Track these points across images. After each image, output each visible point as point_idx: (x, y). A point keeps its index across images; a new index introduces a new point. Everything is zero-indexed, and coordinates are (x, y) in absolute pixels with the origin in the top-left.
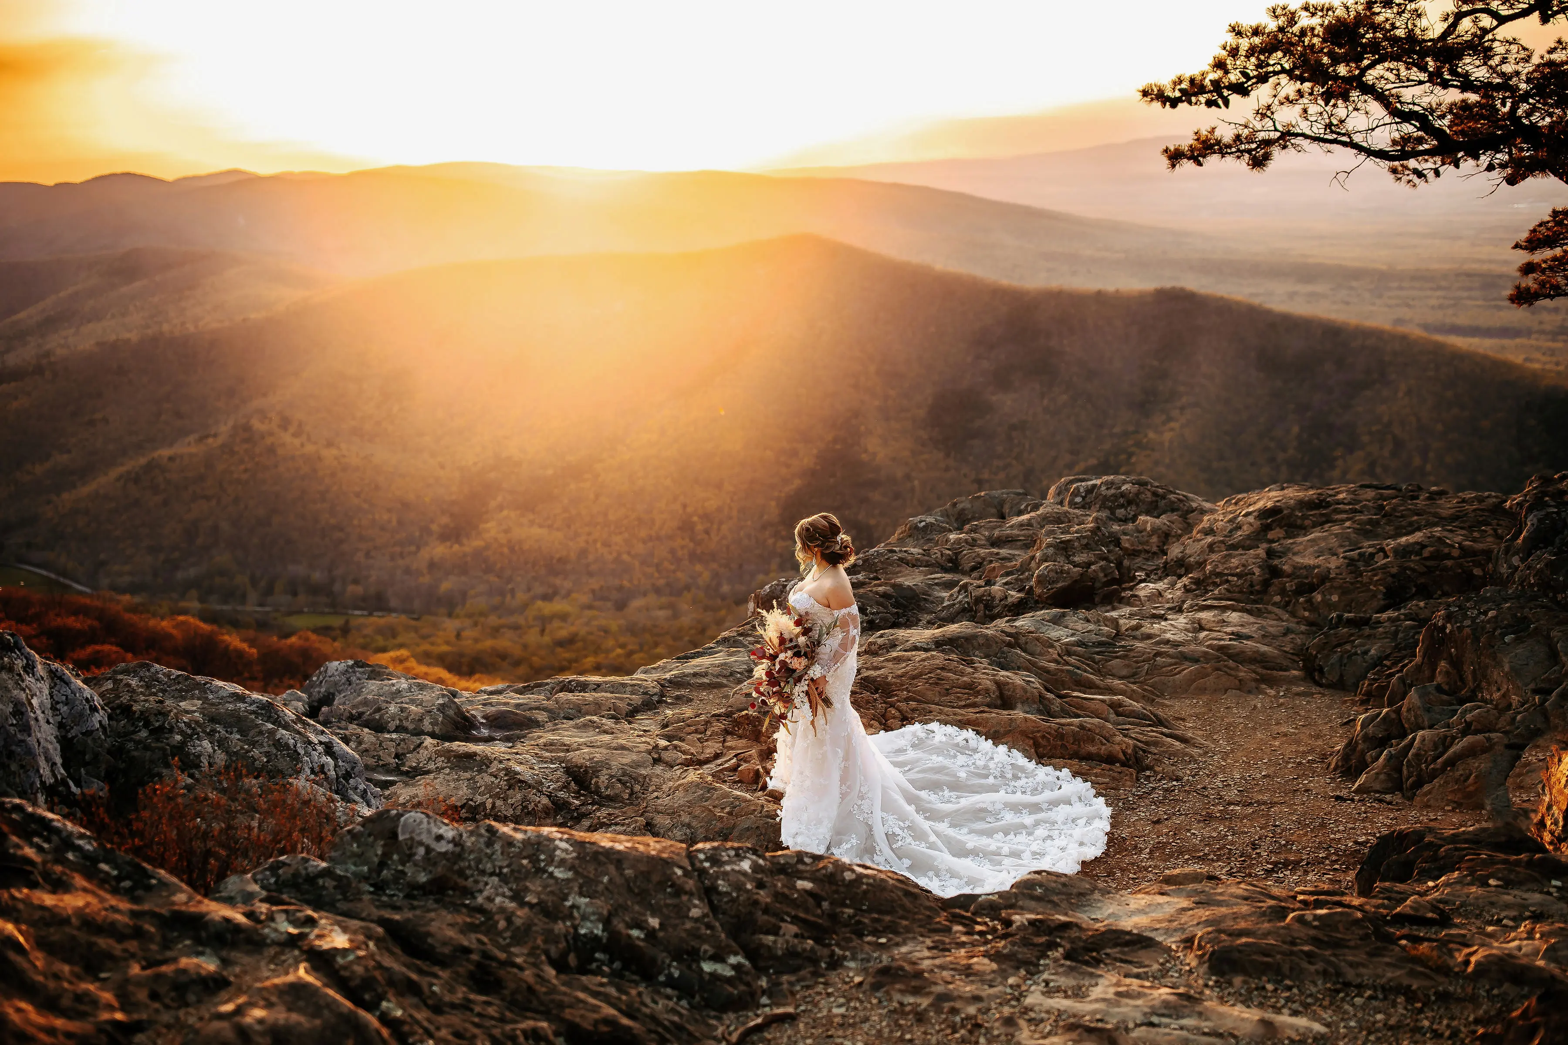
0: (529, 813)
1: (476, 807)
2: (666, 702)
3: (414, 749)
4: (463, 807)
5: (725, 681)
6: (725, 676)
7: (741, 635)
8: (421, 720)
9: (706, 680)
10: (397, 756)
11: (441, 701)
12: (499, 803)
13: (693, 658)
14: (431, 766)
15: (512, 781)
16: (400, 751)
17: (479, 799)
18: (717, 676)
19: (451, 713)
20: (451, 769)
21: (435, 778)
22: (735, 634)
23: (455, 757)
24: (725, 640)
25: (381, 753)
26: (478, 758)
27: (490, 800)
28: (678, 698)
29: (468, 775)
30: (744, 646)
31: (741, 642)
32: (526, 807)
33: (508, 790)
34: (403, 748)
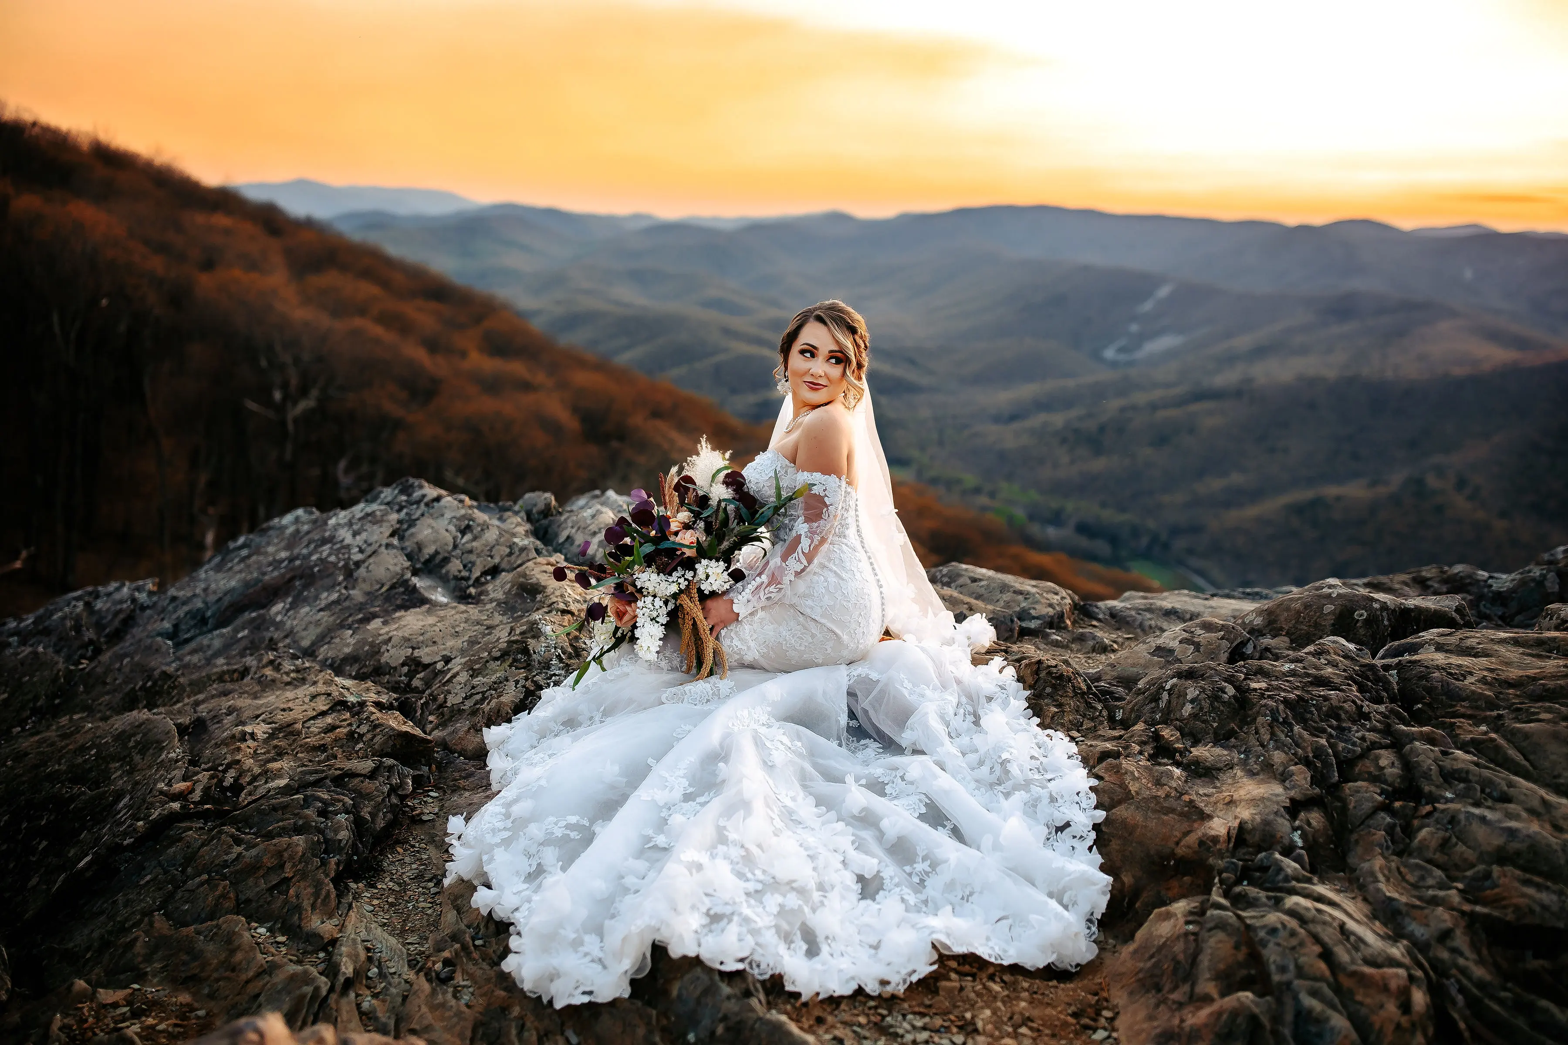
1: (437, 674)
3: (518, 567)
4: (426, 666)
10: (495, 571)
12: (463, 677)
15: (516, 647)
16: (504, 565)
17: (456, 662)
21: (464, 612)
27: (457, 669)
28: (1081, 638)
29: (497, 620)
33: (496, 659)
34: (509, 562)
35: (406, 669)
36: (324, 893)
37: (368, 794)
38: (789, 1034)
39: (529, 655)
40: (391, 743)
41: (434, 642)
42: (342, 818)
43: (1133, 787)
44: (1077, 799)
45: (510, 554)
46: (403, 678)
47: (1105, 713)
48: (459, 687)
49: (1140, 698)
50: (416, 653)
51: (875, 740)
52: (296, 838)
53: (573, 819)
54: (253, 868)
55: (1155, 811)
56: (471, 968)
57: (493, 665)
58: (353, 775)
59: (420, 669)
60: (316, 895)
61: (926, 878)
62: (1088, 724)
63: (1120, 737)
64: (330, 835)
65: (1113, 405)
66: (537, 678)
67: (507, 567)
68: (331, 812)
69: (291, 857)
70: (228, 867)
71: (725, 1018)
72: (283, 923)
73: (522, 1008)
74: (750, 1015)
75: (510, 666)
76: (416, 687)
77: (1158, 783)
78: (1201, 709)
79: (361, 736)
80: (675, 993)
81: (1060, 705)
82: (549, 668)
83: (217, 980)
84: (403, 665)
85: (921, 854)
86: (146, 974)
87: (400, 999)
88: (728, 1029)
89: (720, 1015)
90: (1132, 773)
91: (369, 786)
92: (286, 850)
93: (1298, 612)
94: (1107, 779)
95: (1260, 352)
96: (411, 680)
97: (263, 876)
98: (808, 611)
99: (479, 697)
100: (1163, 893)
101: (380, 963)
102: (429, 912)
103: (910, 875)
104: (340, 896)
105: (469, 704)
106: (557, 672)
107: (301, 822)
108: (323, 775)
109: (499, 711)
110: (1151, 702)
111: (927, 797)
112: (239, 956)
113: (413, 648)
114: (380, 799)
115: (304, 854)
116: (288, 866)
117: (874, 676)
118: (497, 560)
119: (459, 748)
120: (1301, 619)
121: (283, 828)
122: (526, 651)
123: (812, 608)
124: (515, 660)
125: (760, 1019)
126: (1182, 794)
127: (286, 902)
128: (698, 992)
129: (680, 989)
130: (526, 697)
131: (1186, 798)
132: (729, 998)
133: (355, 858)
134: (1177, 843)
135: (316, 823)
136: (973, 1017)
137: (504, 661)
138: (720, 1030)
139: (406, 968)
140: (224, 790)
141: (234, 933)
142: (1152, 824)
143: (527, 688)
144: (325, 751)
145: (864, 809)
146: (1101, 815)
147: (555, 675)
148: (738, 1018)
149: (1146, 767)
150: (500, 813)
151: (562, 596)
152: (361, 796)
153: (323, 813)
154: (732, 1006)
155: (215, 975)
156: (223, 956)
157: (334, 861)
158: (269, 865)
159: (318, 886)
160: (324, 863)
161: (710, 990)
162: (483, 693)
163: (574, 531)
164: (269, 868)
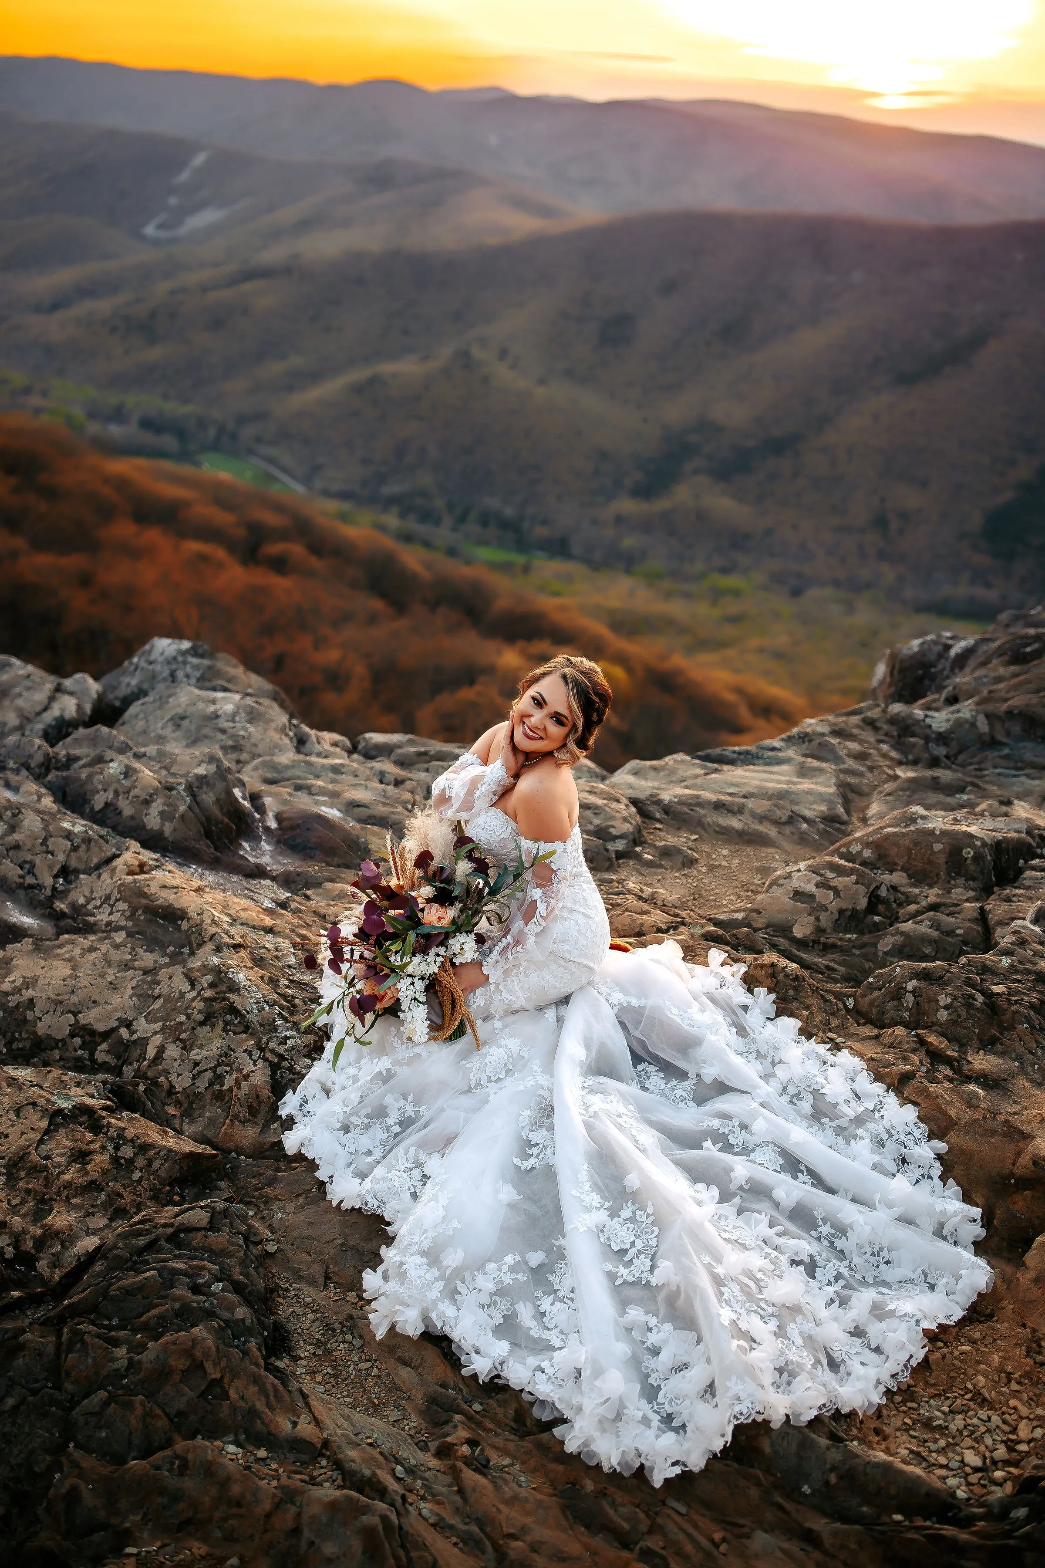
0: (219, 1096)
1: (128, 1045)
2: (638, 857)
3: (98, 867)
4: (106, 1035)
5: (772, 832)
6: (776, 823)
7: (837, 733)
8: (147, 802)
9: (735, 823)
10: (65, 872)
11: (201, 770)
12: (173, 1051)
13: (732, 762)
14: (102, 917)
15: (217, 1006)
16: (74, 864)
17: (142, 1027)
18: (762, 819)
19: (208, 798)
20: (130, 935)
21: (92, 949)
22: (825, 729)
23: (148, 910)
24: (804, 738)
25: (38, 860)
26: (184, 925)
27: (157, 1040)
28: (667, 853)
29: (148, 959)
30: (837, 759)
31: (831, 749)
32: (219, 1078)
33: (202, 1024)
34: (79, 859)
35: (78, 1041)
36: (270, 1387)
37: (222, 1250)
38: (902, 1472)
39: (243, 1016)
40: (178, 1167)
41: (95, 1002)
42: (217, 1287)
43: (953, 1113)
44: (908, 1129)
45: (75, 849)
46: (80, 1052)
47: (840, 1005)
48: (176, 1064)
49: (876, 994)
50: (83, 1019)
51: (650, 1063)
52: (195, 1330)
53: (509, 1259)
54: (162, 1374)
55: (982, 1135)
56: (499, 1441)
57: (204, 1032)
58: (189, 1229)
59: (98, 1040)
60: (263, 1391)
61: (833, 1240)
62: (835, 1022)
63: (877, 1037)
64: (226, 1315)
65: (162, 288)
66: (272, 1045)
67: (82, 867)
68: (203, 1285)
69: (206, 1354)
70: (125, 1377)
71: (833, 1469)
72: (245, 1433)
73: (593, 1480)
74: (857, 1461)
75: (224, 1031)
76: (105, 1063)
77: (970, 1105)
78: (959, 1016)
79: (130, 1162)
80: (767, 1450)
81: (807, 1008)
82: (276, 1030)
83: (225, 1519)
84: (72, 1035)
85: (819, 1217)
86: (127, 1531)
87: (458, 1498)
88: (841, 1478)
89: (828, 1466)
90: (942, 1096)
91: (219, 1239)
92: (193, 1347)
93: (909, 849)
94: (923, 1104)
95: (304, 225)
96: (92, 1054)
97: (181, 1381)
98: (567, 956)
99: (209, 1075)
100: (1011, 1207)
101: (393, 1455)
102: (375, 1372)
103: (818, 1239)
104: (285, 1384)
105: (201, 1085)
106: (288, 1033)
107: (177, 1305)
108: (153, 1236)
109: (258, 1096)
110: (892, 999)
111: (776, 1145)
112: (236, 1489)
113: (75, 1014)
114: (242, 1254)
115: (217, 1348)
116: (208, 1366)
117: (635, 1002)
118: (62, 858)
119: (231, 1146)
120: (913, 856)
121: (161, 1317)
122: (233, 1010)
123: (570, 952)
124: (226, 1023)
125: (869, 1463)
126: (995, 1115)
127: (234, 1409)
128: (794, 1447)
129: (772, 1445)
130: (273, 1073)
131: (1000, 1118)
132: (828, 1448)
133: (266, 1333)
134: (1014, 1165)
135: (198, 1303)
136: (975, 1386)
137: (213, 1026)
138: (833, 1478)
139: (420, 1454)
140: (9, 1263)
141: (210, 1463)
142: (986, 1148)
143: (270, 1062)
144: (100, 1189)
145: (749, 1180)
146: (942, 1146)
147: (286, 1038)
148: (847, 1466)
149: (952, 1090)
150: (422, 1264)
151: (214, 922)
152: (216, 1254)
153: (196, 1289)
154: (835, 1456)
155: (218, 1514)
156: (214, 1491)
157: (253, 1344)
158: (181, 1367)
159: (256, 1380)
160: (245, 1353)
161: (805, 1444)
162: (214, 1069)
163: (111, 795)
164: (183, 1371)
